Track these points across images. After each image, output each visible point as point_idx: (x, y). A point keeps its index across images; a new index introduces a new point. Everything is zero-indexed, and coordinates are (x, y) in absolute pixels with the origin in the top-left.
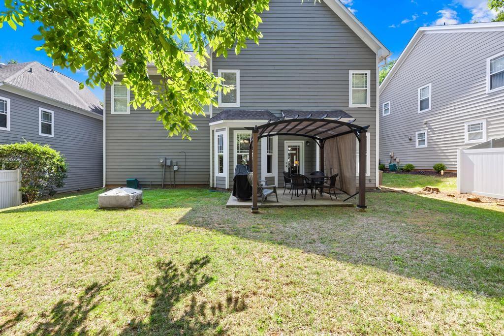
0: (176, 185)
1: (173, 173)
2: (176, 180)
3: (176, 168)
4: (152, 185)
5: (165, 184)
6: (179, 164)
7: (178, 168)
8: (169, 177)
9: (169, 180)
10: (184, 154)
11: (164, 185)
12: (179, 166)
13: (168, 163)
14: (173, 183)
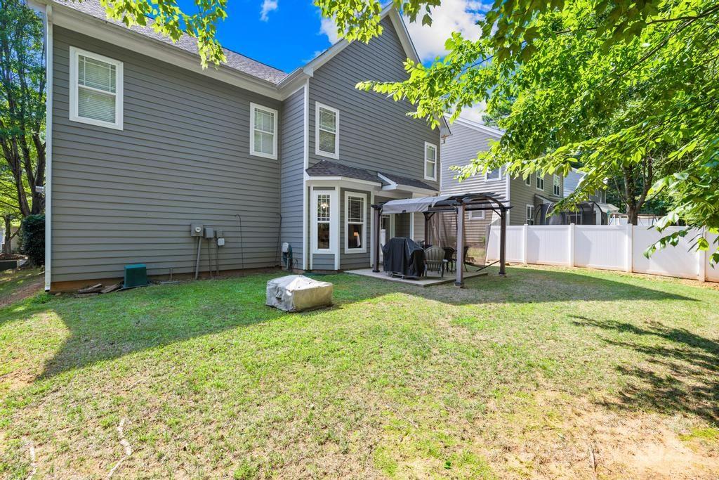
0: (220, 271)
1: (214, 251)
2: (221, 263)
3: (221, 242)
4: (173, 275)
5: (201, 270)
6: (227, 234)
7: (225, 242)
8: (207, 258)
9: (207, 263)
10: (238, 218)
11: (199, 273)
12: (228, 240)
13: (210, 234)
14: (214, 269)
